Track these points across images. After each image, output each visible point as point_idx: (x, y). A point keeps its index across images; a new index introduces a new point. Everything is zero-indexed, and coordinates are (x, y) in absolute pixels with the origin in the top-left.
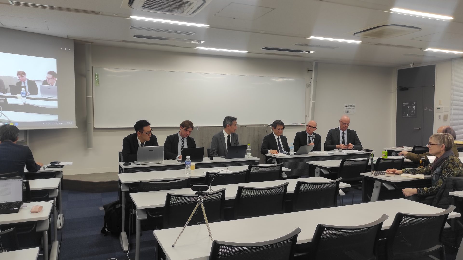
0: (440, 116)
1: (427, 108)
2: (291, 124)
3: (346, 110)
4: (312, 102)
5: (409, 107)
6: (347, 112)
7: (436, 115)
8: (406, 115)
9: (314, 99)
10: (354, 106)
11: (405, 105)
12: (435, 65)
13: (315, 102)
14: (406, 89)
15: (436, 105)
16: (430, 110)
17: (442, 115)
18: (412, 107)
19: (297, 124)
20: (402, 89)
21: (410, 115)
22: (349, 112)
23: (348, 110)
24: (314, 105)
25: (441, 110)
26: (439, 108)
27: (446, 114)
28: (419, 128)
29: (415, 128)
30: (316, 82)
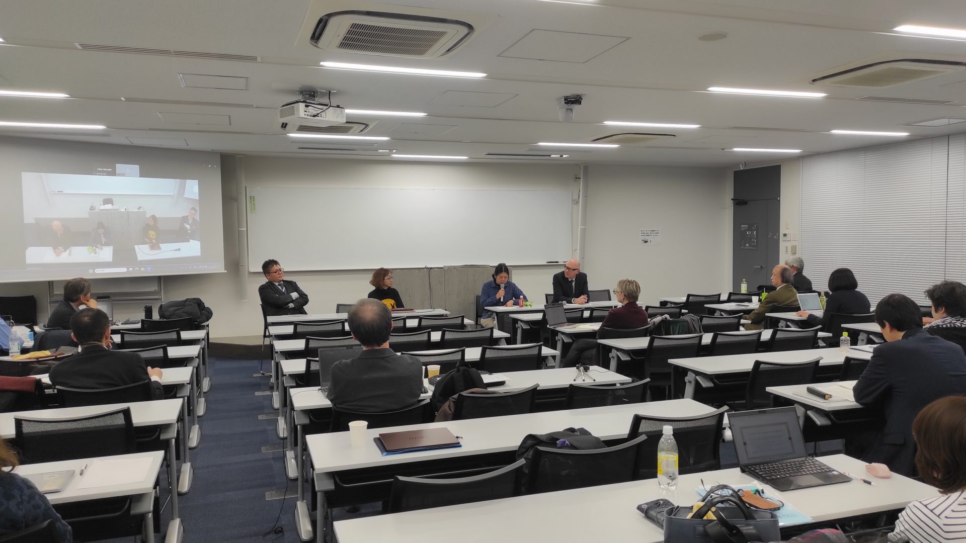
0: (787, 248)
1: (771, 234)
2: (547, 262)
3: (643, 238)
4: (581, 228)
5: (749, 233)
6: (646, 242)
7: (783, 245)
8: (745, 246)
9: (584, 221)
10: (657, 232)
11: (743, 229)
12: (780, 165)
13: (585, 228)
14: (745, 203)
15: (782, 231)
16: (775, 237)
17: (789, 245)
18: (752, 233)
19: (558, 262)
20: (739, 203)
21: (750, 245)
22: (649, 242)
23: (646, 238)
24: (584, 232)
25: (787, 238)
26: (785, 235)
27: (794, 243)
28: (762, 267)
29: (755, 267)
30: (586, 196)
